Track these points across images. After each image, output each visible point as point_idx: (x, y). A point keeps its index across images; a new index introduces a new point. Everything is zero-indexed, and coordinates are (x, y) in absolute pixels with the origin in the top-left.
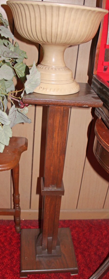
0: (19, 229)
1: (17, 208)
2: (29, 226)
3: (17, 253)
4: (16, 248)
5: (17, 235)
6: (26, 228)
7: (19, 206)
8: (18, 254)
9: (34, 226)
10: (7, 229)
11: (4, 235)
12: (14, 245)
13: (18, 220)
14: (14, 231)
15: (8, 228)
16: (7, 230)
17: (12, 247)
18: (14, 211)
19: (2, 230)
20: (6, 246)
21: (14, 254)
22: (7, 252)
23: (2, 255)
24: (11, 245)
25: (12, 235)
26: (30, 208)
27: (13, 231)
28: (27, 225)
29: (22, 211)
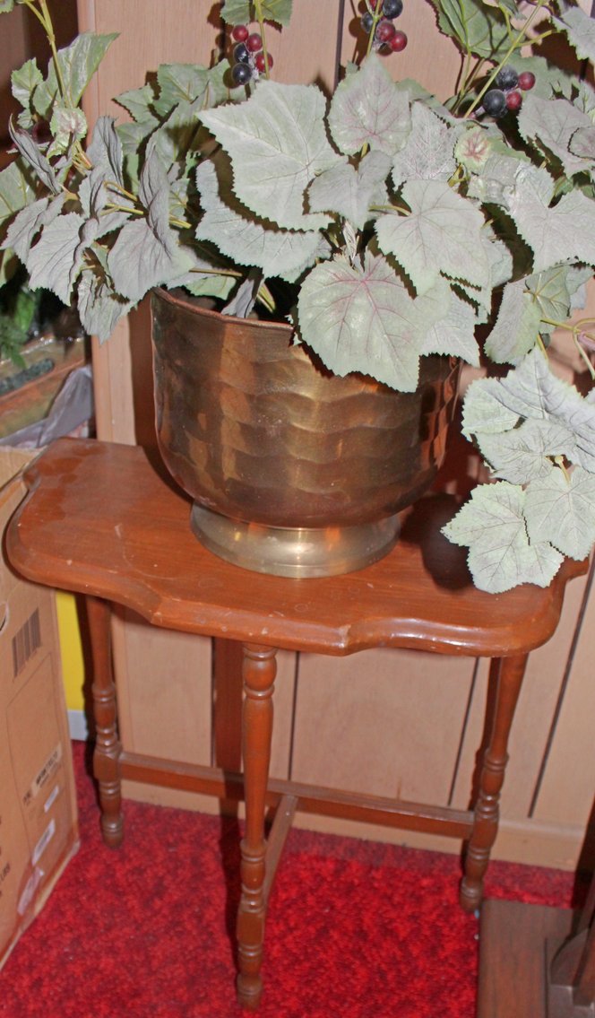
0: (475, 898)
1: (487, 809)
2: (517, 888)
3: (458, 996)
4: (457, 976)
5: (463, 917)
6: (501, 894)
7: (494, 804)
8: (464, 998)
9: (535, 894)
10: (423, 888)
11: (410, 912)
12: (451, 961)
13: (478, 857)
14: (453, 900)
15: (425, 882)
16: (423, 892)
17: (442, 969)
18: (470, 818)
19: (402, 891)
20: (417, 957)
21: (448, 1000)
22: (419, 986)
23: (399, 995)
24: (435, 959)
25: (440, 916)
26: (530, 814)
27: (448, 901)
28: (508, 882)
29: (502, 823)
